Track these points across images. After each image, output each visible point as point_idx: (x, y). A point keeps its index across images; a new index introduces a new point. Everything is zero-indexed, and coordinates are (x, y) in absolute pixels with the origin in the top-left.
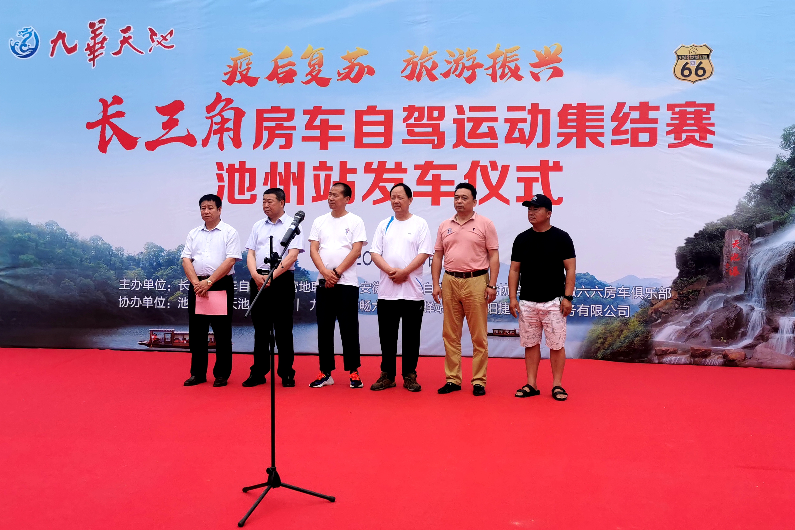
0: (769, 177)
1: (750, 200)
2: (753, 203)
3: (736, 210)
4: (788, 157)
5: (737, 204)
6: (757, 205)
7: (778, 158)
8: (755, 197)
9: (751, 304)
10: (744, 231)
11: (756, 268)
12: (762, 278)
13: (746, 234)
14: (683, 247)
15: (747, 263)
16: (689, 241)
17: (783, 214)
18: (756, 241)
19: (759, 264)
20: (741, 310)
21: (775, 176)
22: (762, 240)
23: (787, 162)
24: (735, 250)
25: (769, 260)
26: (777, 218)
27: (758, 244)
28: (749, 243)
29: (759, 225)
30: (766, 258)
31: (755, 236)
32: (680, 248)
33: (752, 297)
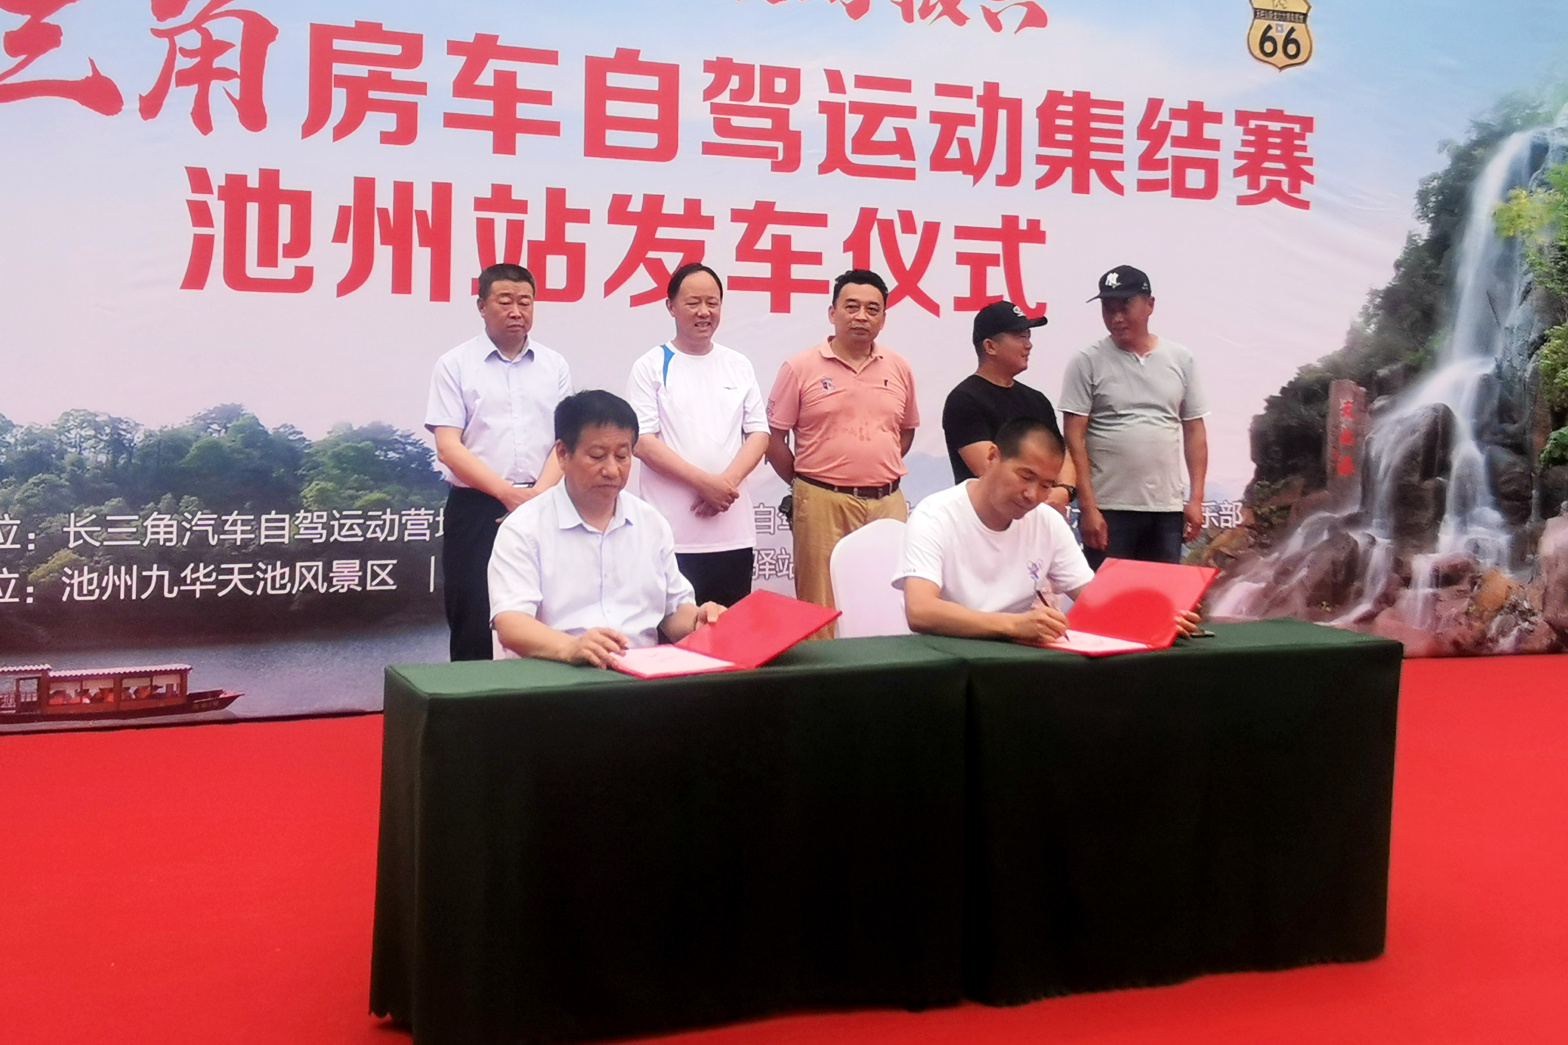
0: (1397, 274)
1: (1367, 323)
2: (1372, 326)
3: (1347, 341)
4: (1425, 236)
5: (1348, 328)
6: (1380, 330)
7: (1411, 239)
8: (1376, 315)
9: (1370, 531)
10: (1359, 384)
11: (1379, 458)
12: (1387, 479)
13: (1363, 389)
14: (1261, 416)
15: (1364, 447)
16: (1272, 403)
17: (1417, 350)
18: (1379, 403)
19: (1382, 451)
20: (1356, 543)
21: (1405, 274)
22: (1387, 401)
23: (1424, 245)
24: (1346, 423)
25: (1398, 442)
26: (1409, 358)
27: (1382, 410)
28: (1366, 406)
29: (1382, 372)
30: (1392, 437)
31: (1376, 394)
32: (1257, 419)
33: (1372, 518)
